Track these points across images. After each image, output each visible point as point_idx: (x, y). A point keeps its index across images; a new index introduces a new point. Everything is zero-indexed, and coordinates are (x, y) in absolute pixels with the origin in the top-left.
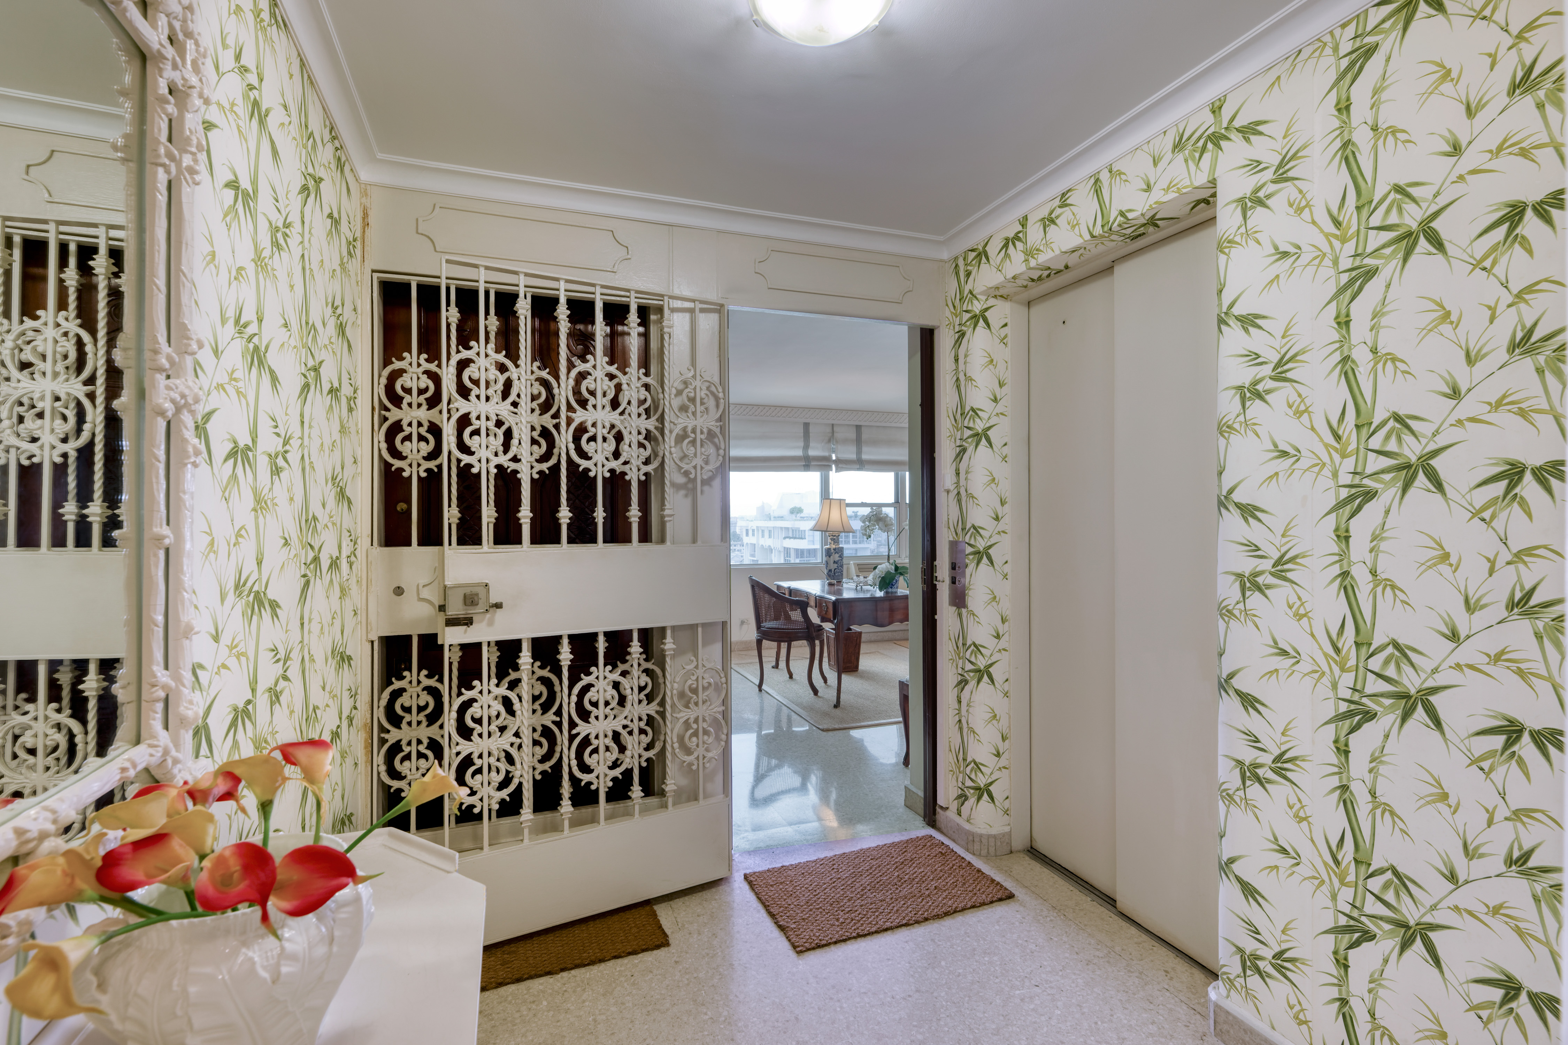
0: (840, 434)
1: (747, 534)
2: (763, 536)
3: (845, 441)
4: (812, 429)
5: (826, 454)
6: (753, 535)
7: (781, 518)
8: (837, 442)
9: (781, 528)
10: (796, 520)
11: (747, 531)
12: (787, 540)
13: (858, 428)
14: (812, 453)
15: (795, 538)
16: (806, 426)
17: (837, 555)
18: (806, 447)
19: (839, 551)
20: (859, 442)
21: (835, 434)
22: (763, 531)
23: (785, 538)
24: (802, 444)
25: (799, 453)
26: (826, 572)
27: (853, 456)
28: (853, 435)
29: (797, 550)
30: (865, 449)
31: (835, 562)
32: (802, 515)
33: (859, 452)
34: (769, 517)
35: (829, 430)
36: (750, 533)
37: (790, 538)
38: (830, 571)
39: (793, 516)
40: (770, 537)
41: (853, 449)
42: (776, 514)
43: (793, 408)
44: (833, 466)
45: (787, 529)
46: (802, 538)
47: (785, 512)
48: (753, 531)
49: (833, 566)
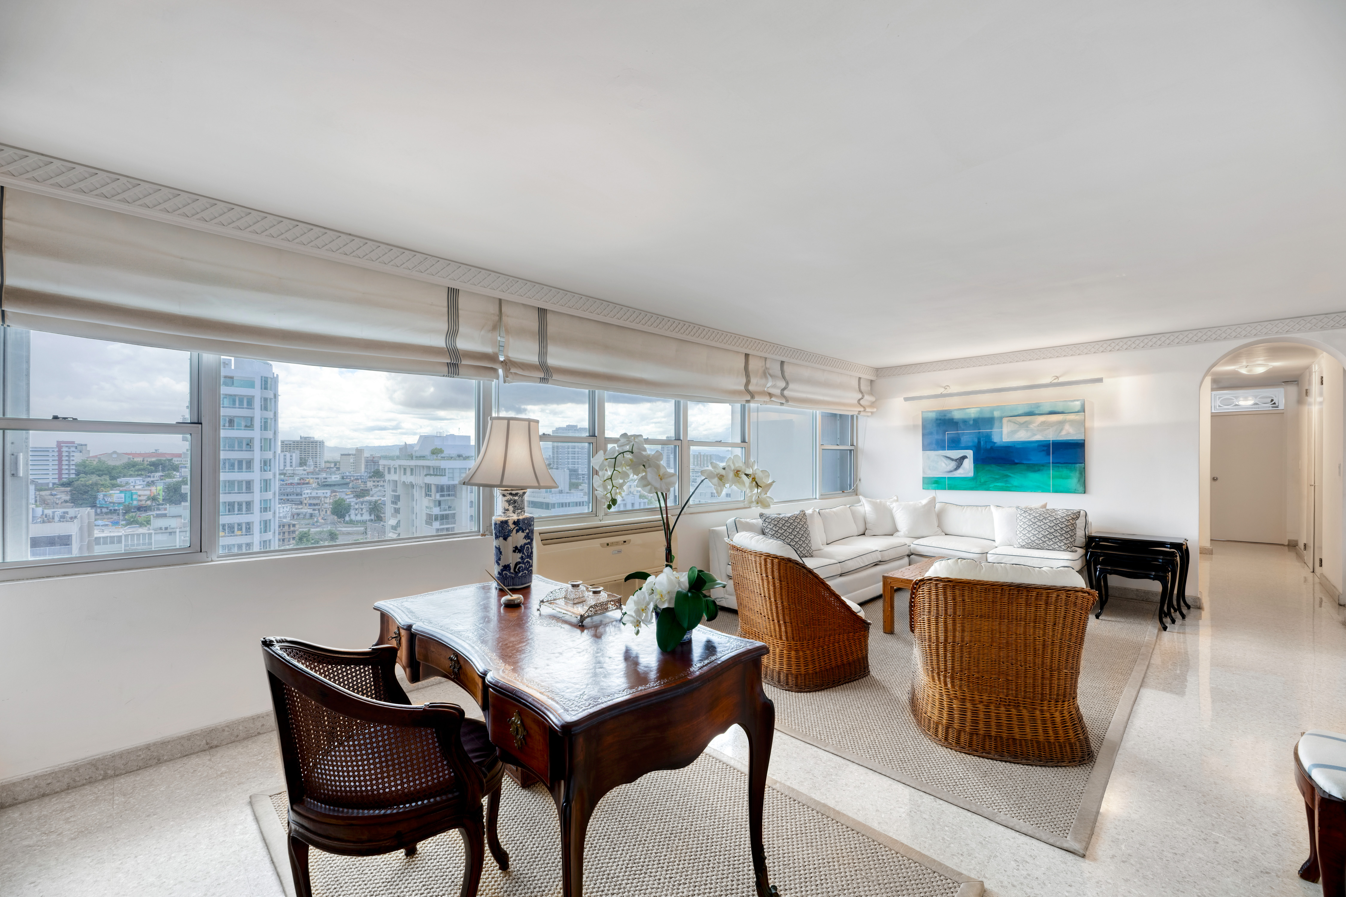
0: (513, 317)
1: (389, 472)
2: (405, 474)
3: (521, 332)
4: (463, 302)
5: (489, 350)
6: (395, 472)
7: (422, 457)
8: (507, 332)
9: (423, 467)
10: (436, 460)
11: (389, 469)
12: (428, 477)
13: (542, 312)
14: (462, 344)
15: (436, 475)
16: (453, 294)
17: (521, 535)
18: (452, 333)
19: (525, 526)
20: (542, 336)
21: (504, 318)
22: (405, 469)
23: (426, 475)
24: (444, 326)
25: (439, 342)
26: (496, 570)
27: (534, 359)
28: (532, 323)
29: (437, 486)
30: (551, 349)
31: (516, 550)
32: (443, 455)
33: (543, 353)
34: (411, 457)
35: (494, 309)
36: (392, 471)
37: (431, 475)
38: (506, 567)
39: (435, 457)
40: (412, 474)
41: (535, 347)
42: (418, 454)
43: (427, 255)
44: (500, 371)
45: (428, 467)
46: (442, 475)
47: (427, 453)
48: (395, 469)
49: (512, 559)
